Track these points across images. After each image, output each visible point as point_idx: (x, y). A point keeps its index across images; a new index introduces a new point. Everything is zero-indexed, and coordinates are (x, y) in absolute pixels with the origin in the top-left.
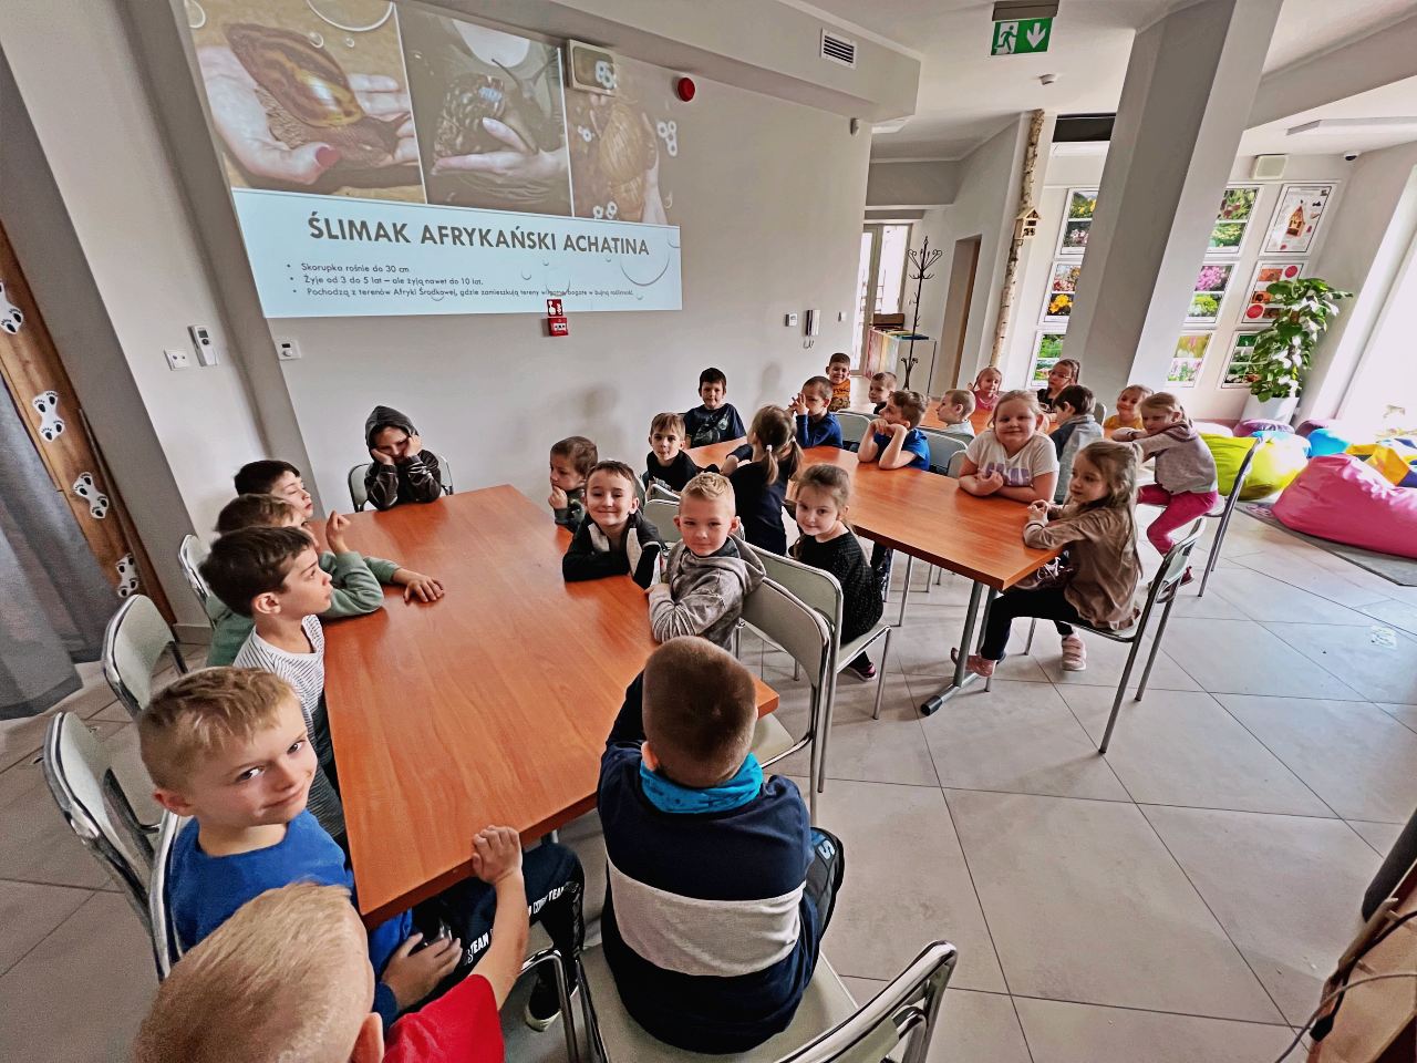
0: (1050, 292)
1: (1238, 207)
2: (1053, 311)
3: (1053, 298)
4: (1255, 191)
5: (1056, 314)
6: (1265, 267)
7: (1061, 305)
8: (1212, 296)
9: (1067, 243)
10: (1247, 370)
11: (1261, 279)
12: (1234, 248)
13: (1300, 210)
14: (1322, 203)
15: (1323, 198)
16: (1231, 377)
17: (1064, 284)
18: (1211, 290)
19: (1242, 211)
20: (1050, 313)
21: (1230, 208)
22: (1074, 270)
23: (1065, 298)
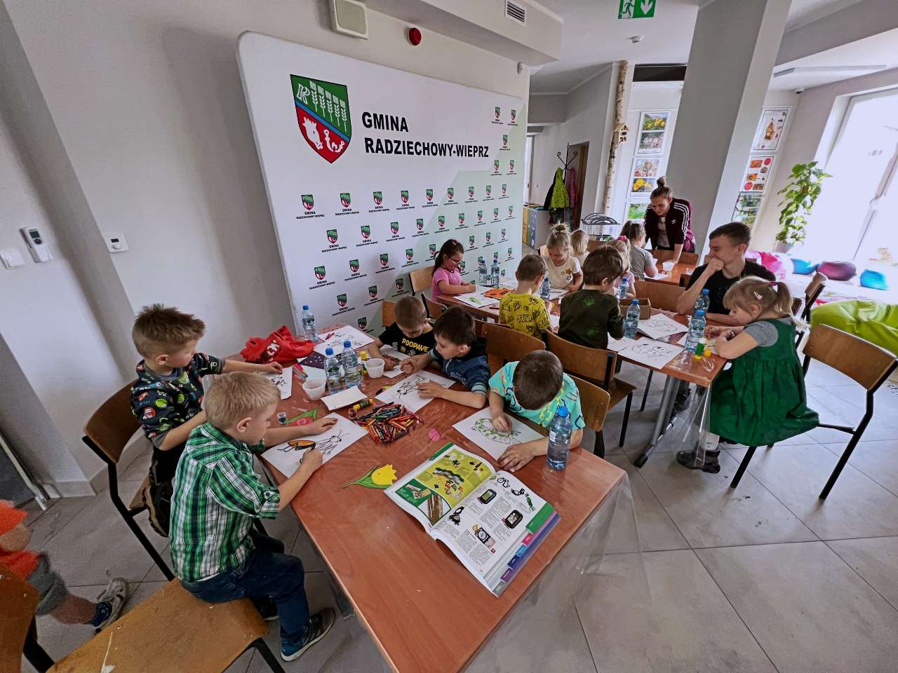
0: (633, 177)
2: (635, 189)
3: (635, 181)
5: (637, 191)
6: (754, 159)
7: (640, 185)
9: (642, 146)
11: (752, 167)
13: (772, 124)
14: (783, 120)
15: (783, 118)
17: (641, 172)
20: (633, 191)
22: (647, 164)
23: (642, 181)
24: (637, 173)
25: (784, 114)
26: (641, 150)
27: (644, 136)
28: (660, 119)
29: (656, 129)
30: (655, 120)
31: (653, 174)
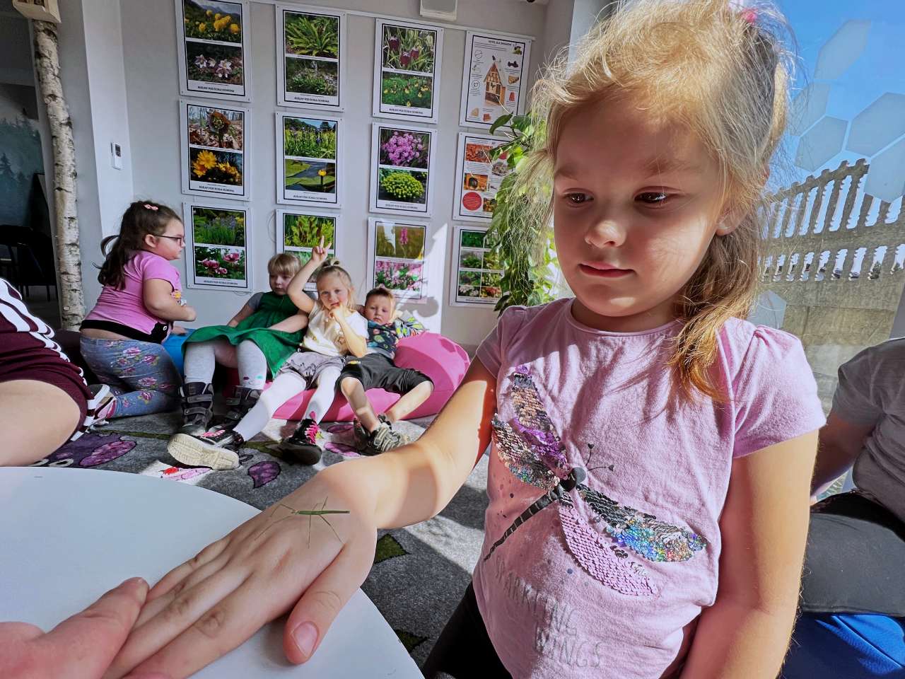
0: (186, 146)
1: (416, 54)
2: (200, 174)
3: (194, 154)
4: (433, 34)
5: (203, 179)
6: (469, 141)
7: (208, 166)
8: (414, 174)
9: (194, 73)
10: (482, 279)
11: (469, 158)
12: (426, 111)
13: (494, 68)
14: (519, 63)
15: (518, 59)
16: (464, 288)
17: (206, 136)
18: (410, 165)
19: (422, 60)
20: (194, 177)
21: (406, 54)
22: (213, 116)
23: (212, 157)
24: (194, 137)
25: (519, 52)
26: (194, 84)
27: (193, 51)
28: (223, 15)
29: (219, 38)
30: (212, 16)
31: (236, 145)
